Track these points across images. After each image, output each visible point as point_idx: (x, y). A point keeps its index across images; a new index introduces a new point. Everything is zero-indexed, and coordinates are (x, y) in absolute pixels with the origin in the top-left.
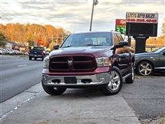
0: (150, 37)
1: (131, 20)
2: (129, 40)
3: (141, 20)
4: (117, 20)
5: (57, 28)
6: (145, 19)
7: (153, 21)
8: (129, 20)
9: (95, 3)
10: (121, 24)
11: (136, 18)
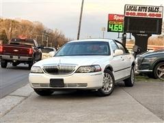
0: (153, 35)
1: (131, 14)
2: (124, 39)
3: (142, 14)
5: (36, 24)
6: (148, 13)
7: (157, 15)
8: (128, 14)
11: (136, 12)
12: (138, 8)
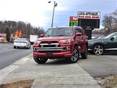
0: (95, 29)
3: (88, 17)
4: (70, 17)
6: (91, 16)
7: (97, 17)
8: (80, 17)
9: (56, 5)
10: (74, 20)
11: (85, 16)
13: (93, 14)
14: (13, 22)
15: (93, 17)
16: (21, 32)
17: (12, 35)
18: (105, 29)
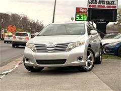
1: (93, 6)
4: (77, 8)
7: (113, 7)
8: (90, 6)
11: (97, 5)
12: (98, 2)
13: (108, 3)
14: (5, 14)
15: (107, 7)
16: (14, 27)
17: (3, 30)
18: (119, 24)
